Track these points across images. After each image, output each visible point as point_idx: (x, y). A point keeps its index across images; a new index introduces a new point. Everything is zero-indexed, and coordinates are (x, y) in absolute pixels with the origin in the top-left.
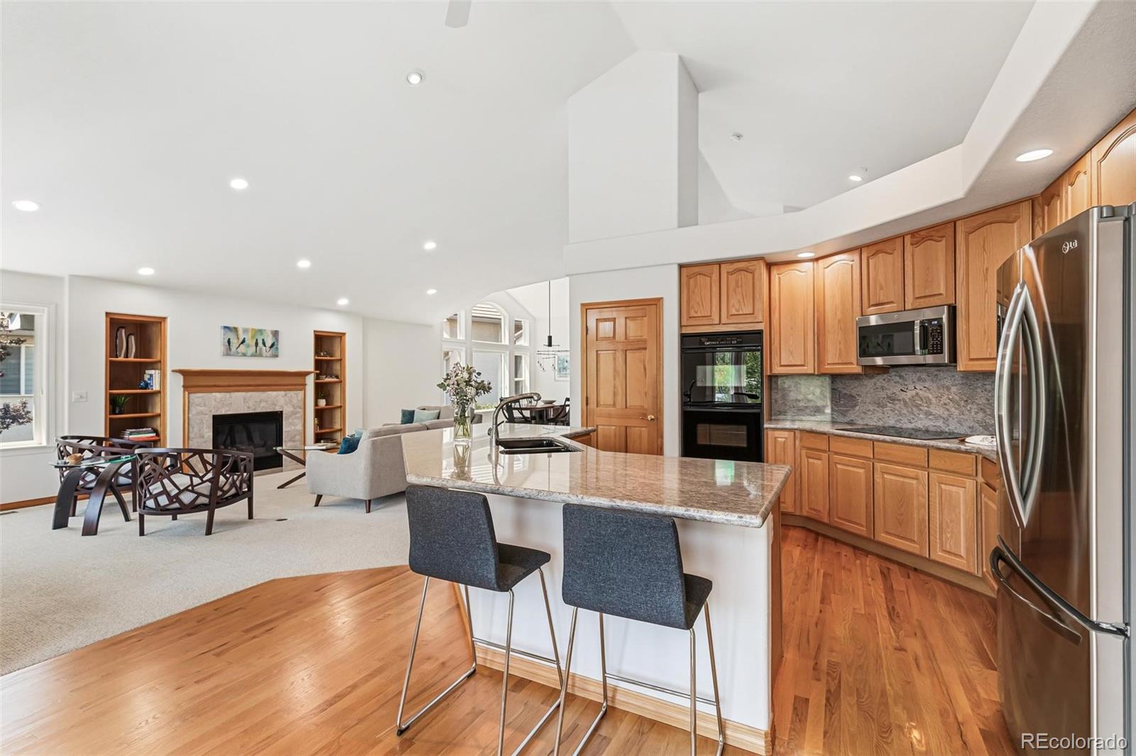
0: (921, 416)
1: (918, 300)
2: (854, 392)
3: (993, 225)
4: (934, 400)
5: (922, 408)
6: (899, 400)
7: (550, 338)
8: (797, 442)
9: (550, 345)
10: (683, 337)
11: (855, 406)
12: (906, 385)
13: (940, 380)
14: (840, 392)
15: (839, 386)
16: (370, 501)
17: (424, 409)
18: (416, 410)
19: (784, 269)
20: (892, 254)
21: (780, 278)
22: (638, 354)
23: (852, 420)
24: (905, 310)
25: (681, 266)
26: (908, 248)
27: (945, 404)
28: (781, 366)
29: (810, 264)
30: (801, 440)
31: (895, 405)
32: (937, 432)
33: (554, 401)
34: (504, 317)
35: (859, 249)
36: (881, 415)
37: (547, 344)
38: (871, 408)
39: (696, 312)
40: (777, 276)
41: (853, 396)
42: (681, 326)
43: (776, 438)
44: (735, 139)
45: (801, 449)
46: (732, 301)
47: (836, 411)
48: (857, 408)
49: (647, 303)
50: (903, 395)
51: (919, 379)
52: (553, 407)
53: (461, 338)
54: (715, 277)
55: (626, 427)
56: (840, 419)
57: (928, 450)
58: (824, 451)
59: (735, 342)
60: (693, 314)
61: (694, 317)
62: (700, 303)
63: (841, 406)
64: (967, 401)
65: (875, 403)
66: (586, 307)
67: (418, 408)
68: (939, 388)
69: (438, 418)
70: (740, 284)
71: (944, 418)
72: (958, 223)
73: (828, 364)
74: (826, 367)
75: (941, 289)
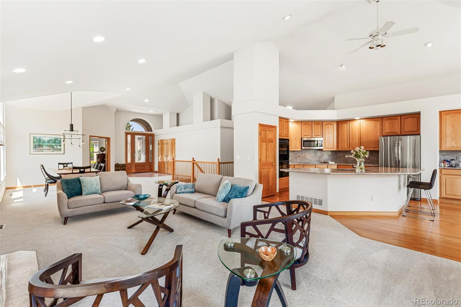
1: (315, 136)
3: (330, 124)
4: (309, 156)
5: (306, 158)
6: (301, 157)
7: (72, 126)
12: (303, 153)
20: (309, 124)
22: (271, 143)
24: (312, 137)
26: (313, 124)
35: (301, 122)
36: (296, 160)
49: (273, 127)
51: (306, 152)
54: (283, 122)
55: (269, 168)
59: (285, 142)
65: (295, 157)
66: (260, 125)
72: (323, 123)
73: (292, 148)
75: (320, 134)
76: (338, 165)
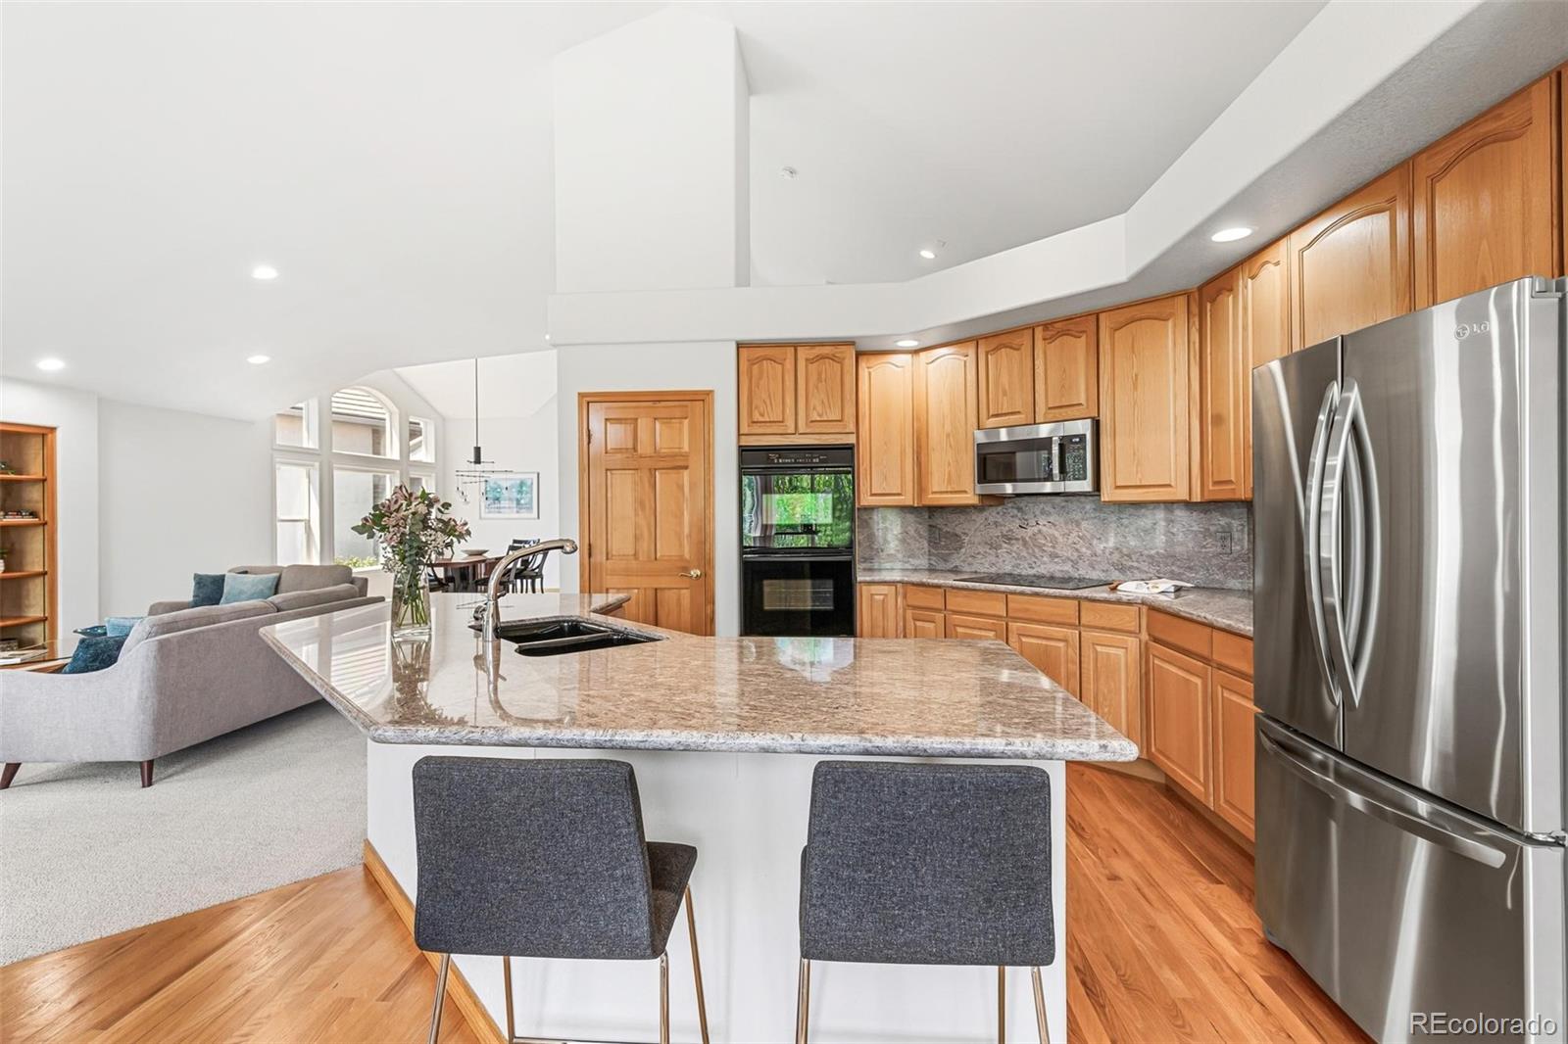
0: (1045, 559)
1: (1050, 411)
2: (958, 531)
3: (1143, 321)
4: (1060, 539)
5: (1045, 548)
6: (1017, 539)
7: (478, 450)
8: (899, 600)
9: (478, 461)
10: (744, 451)
11: (960, 548)
12: (1026, 520)
13: (1068, 513)
14: (940, 529)
15: (939, 521)
16: (151, 763)
17: (246, 572)
18: (228, 575)
19: (874, 361)
20: (1018, 349)
21: (870, 374)
22: (673, 474)
23: (956, 567)
24: (1035, 424)
25: (740, 346)
26: (1039, 344)
27: (1074, 543)
28: (872, 495)
29: (909, 356)
30: (905, 597)
31: (1012, 545)
32: (1064, 578)
33: (486, 552)
34: (391, 414)
35: (976, 340)
36: (993, 559)
37: (473, 460)
38: (981, 550)
39: (762, 415)
40: (866, 370)
41: (957, 535)
42: (739, 435)
43: (872, 595)
44: (787, 176)
45: (905, 611)
46: (815, 402)
47: (935, 555)
48: (963, 550)
49: (688, 398)
50: (1021, 533)
51: (1043, 512)
52: (484, 561)
53: (311, 446)
54: (789, 365)
55: (656, 589)
56: (941, 566)
57: (1079, 603)
58: (938, 610)
59: (817, 460)
60: (757, 417)
61: (757, 422)
62: (768, 403)
63: (943, 548)
65: (986, 543)
66: (587, 400)
67: (230, 571)
68: (1066, 523)
69: (276, 593)
70: (823, 376)
71: (1072, 561)
72: (1102, 317)
73: (934, 493)
74: (930, 496)
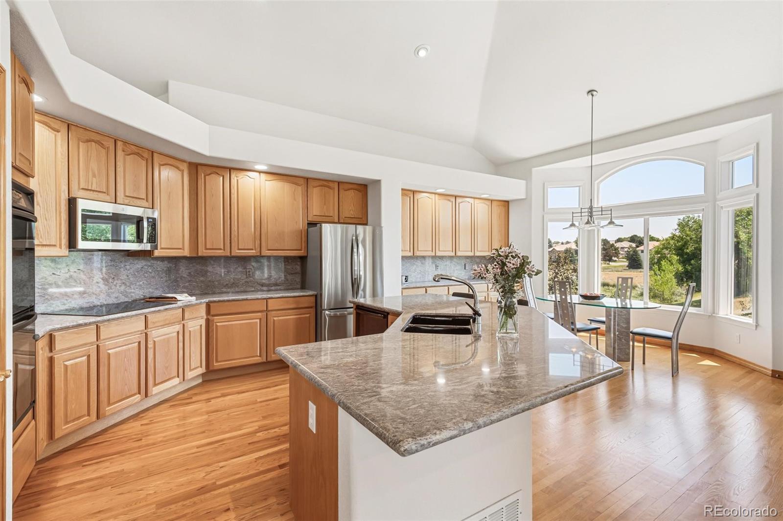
20: (105, 149)
27: (98, 283)
35: (69, 124)
58: (91, 343)
64: (114, 278)
72: (155, 155)
75: (144, 196)
76: (208, 306)
